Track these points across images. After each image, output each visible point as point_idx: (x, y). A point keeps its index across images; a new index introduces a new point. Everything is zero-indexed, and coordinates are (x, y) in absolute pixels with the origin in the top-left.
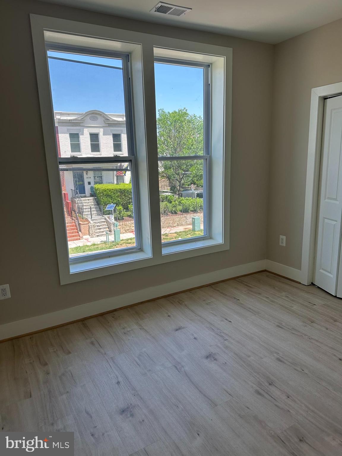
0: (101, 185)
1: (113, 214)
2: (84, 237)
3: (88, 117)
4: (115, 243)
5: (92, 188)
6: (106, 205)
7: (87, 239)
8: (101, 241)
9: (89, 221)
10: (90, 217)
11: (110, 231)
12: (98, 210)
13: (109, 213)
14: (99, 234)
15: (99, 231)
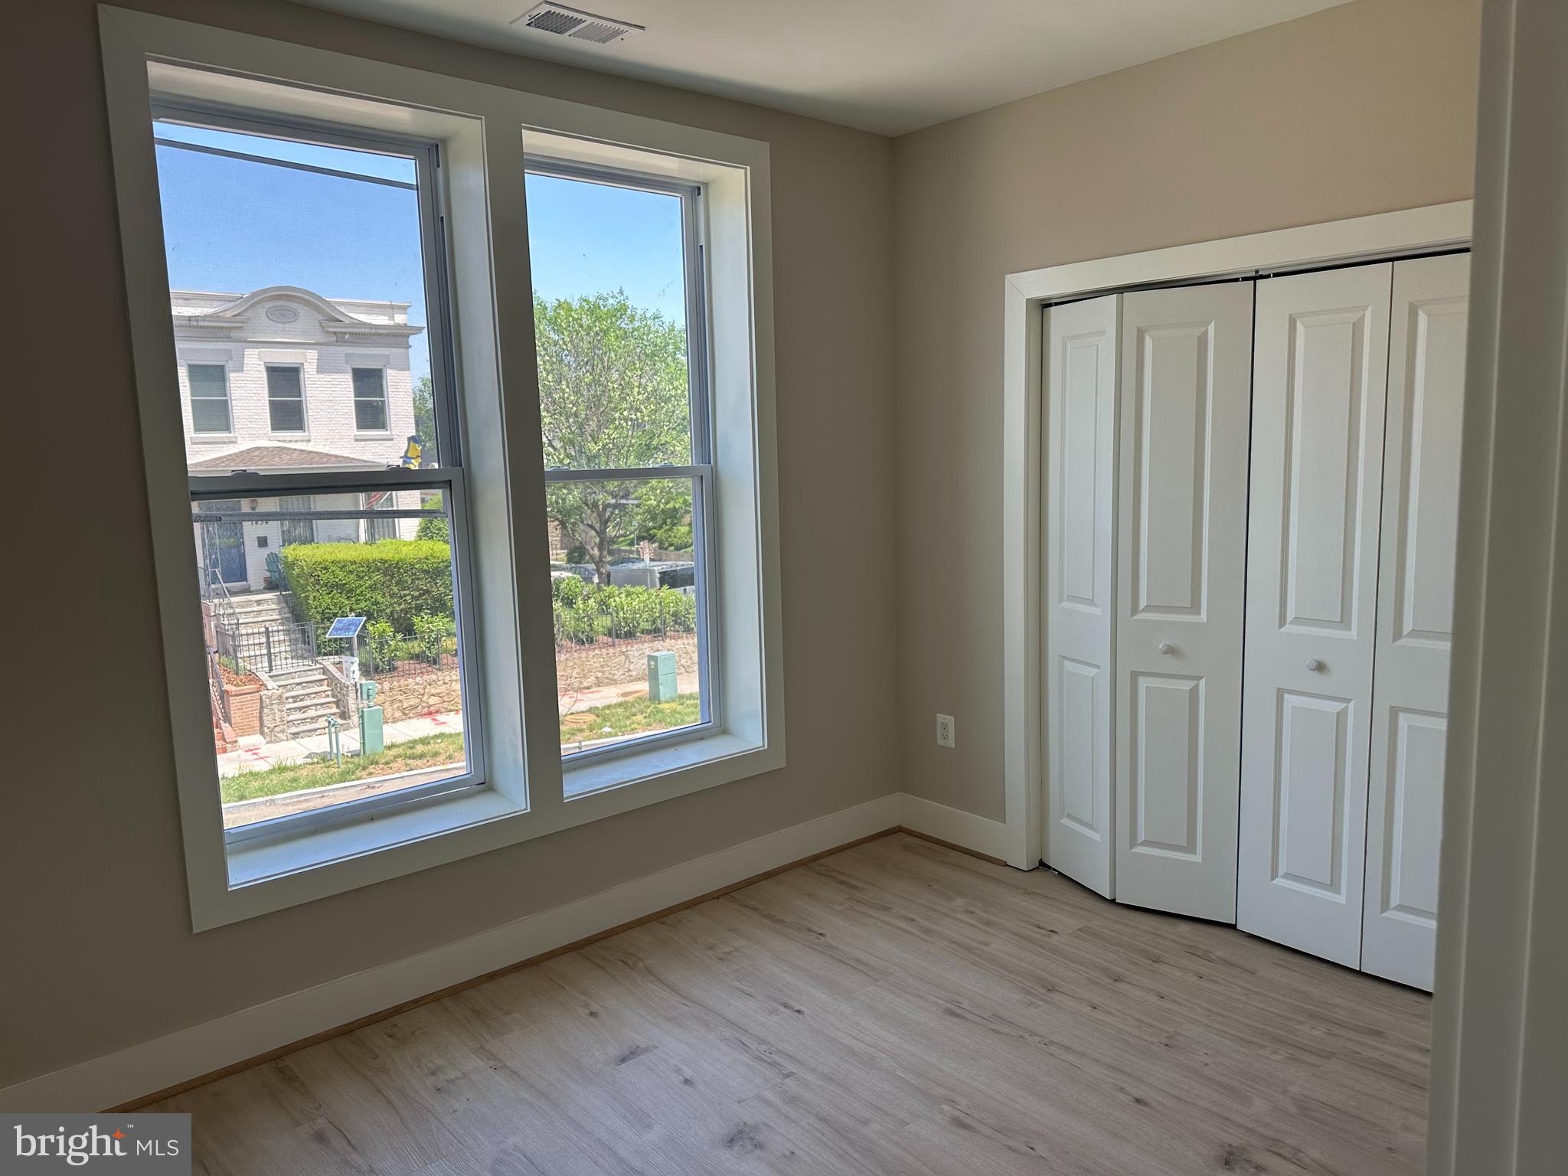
0: (309, 546)
1: (356, 652)
2: (243, 741)
3: (262, 311)
4: (364, 761)
5: (273, 560)
6: (329, 619)
7: (253, 750)
8: (306, 753)
9: (260, 680)
10: (266, 664)
11: (344, 715)
12: (296, 640)
13: (341, 648)
14: (302, 728)
15: (299, 715)
